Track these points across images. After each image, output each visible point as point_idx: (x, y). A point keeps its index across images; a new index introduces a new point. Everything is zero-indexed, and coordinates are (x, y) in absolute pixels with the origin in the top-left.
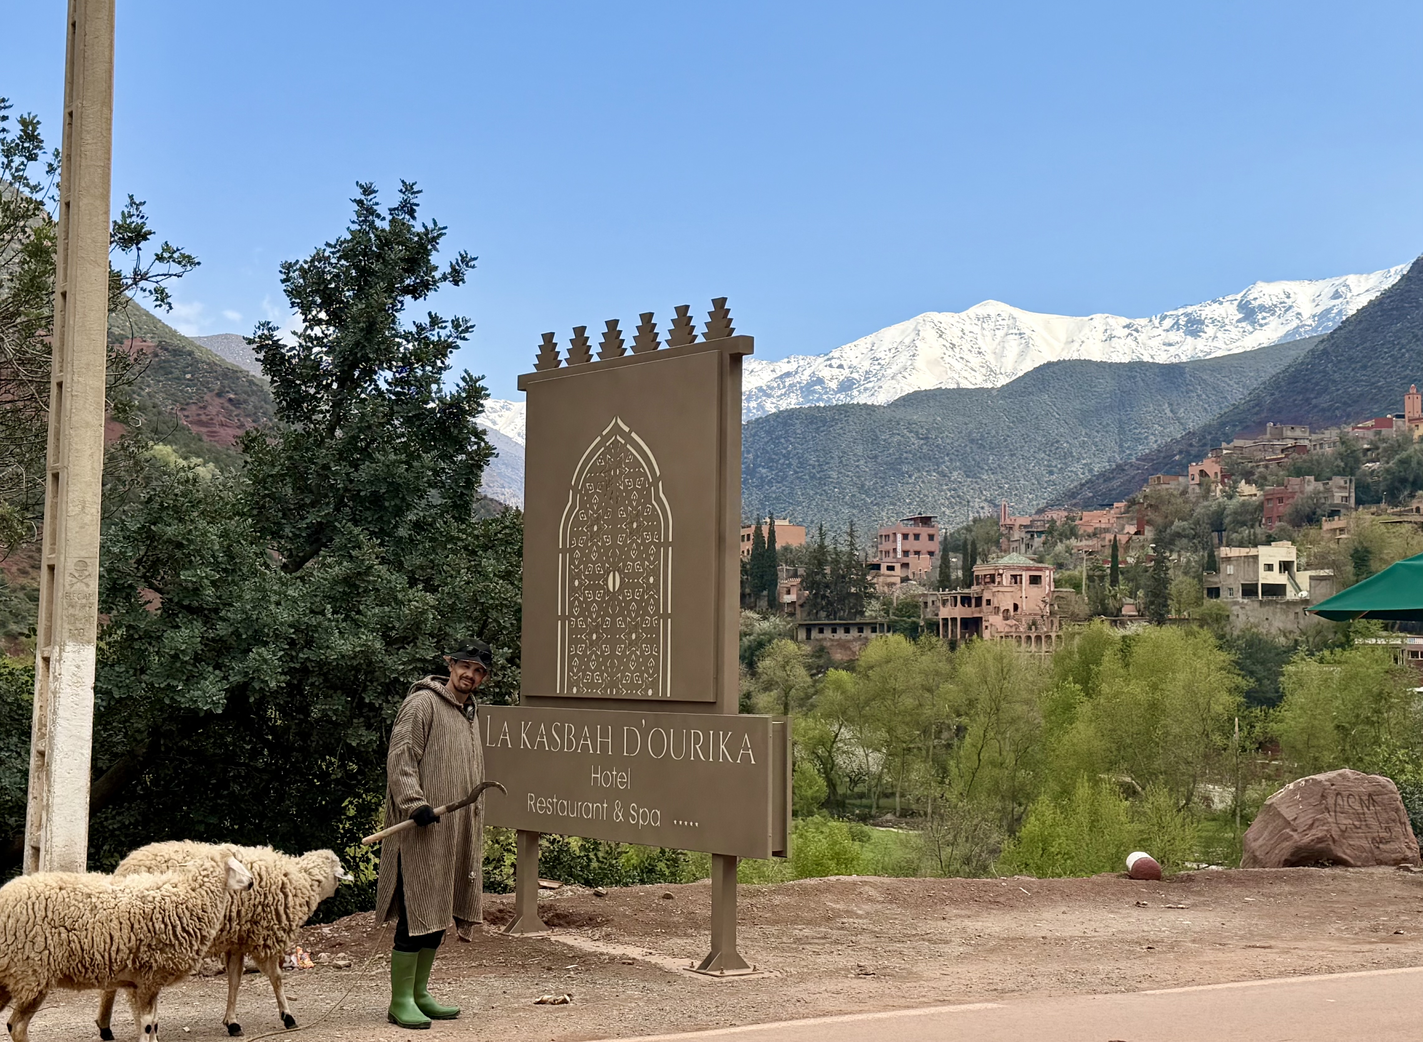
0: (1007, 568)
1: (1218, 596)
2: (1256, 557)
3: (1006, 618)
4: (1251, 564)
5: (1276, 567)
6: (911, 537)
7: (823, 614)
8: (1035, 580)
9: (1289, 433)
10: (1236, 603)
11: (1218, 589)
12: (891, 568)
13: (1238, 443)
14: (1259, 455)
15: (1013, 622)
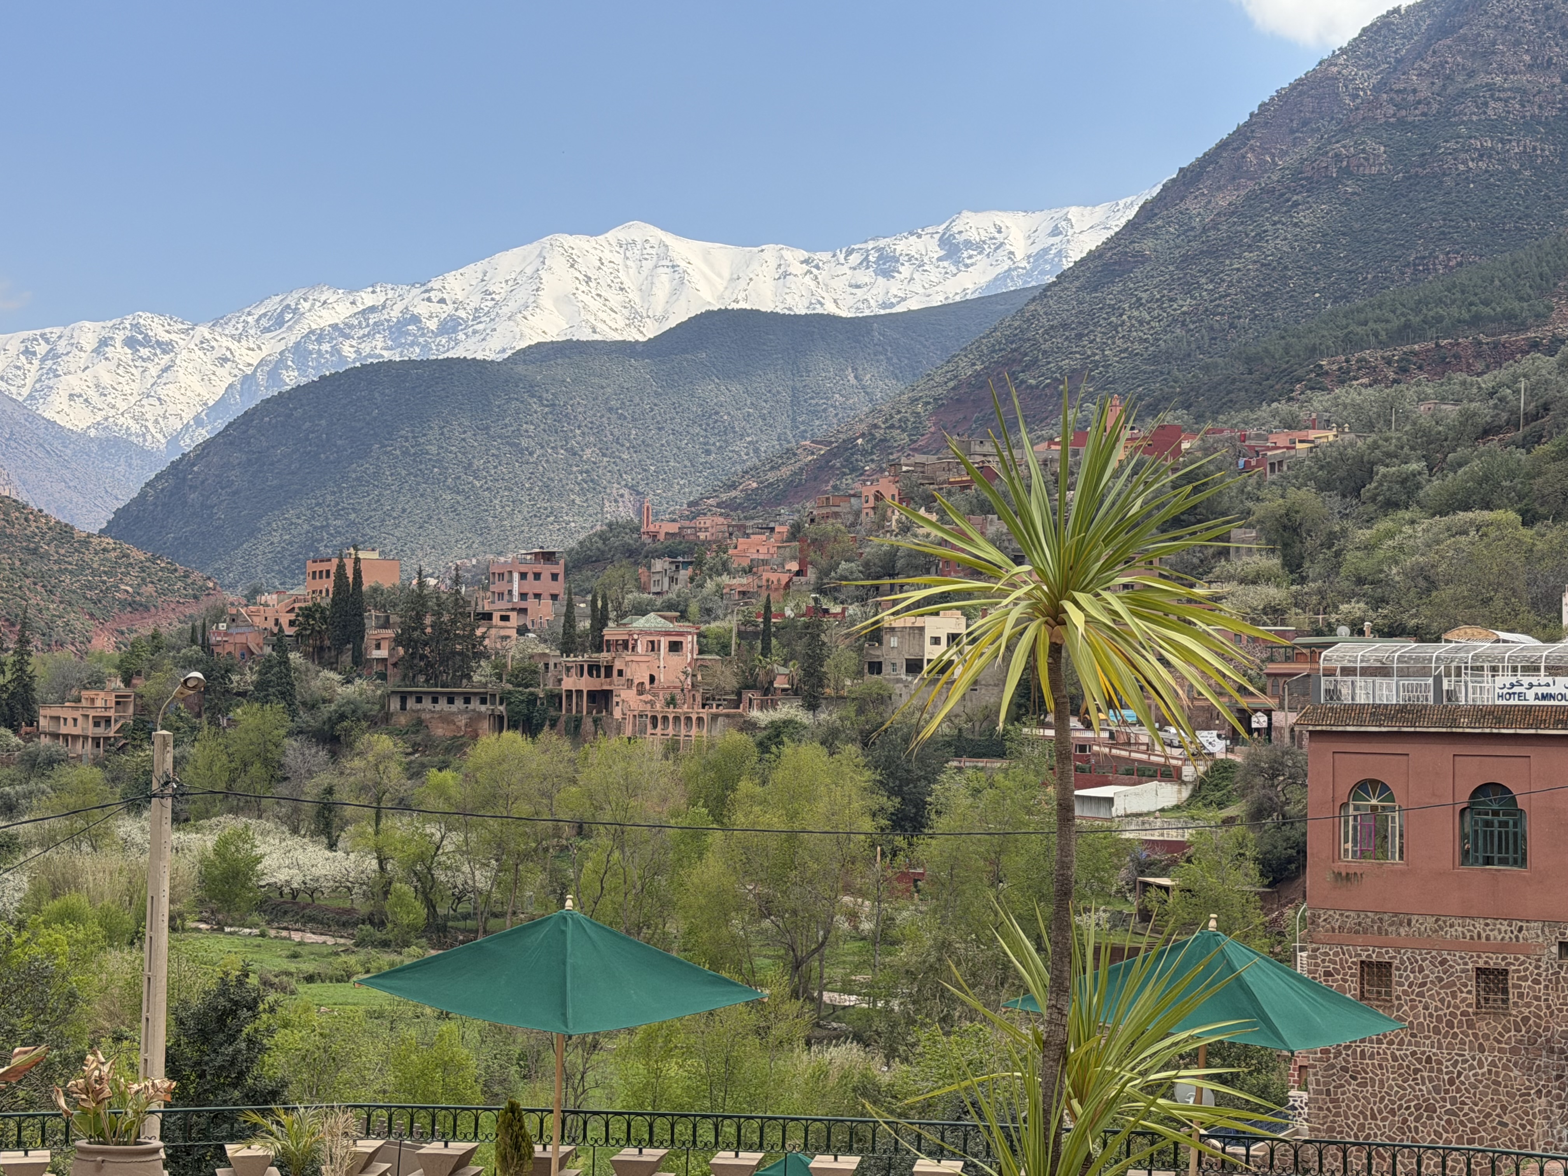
0: (642, 632)
1: (879, 672)
2: (922, 629)
3: (640, 693)
4: (917, 636)
5: (944, 640)
6: (530, 576)
7: (422, 679)
8: (675, 647)
9: (978, 449)
10: (899, 681)
11: (880, 663)
12: (505, 618)
13: (919, 458)
14: (942, 476)
15: (647, 697)
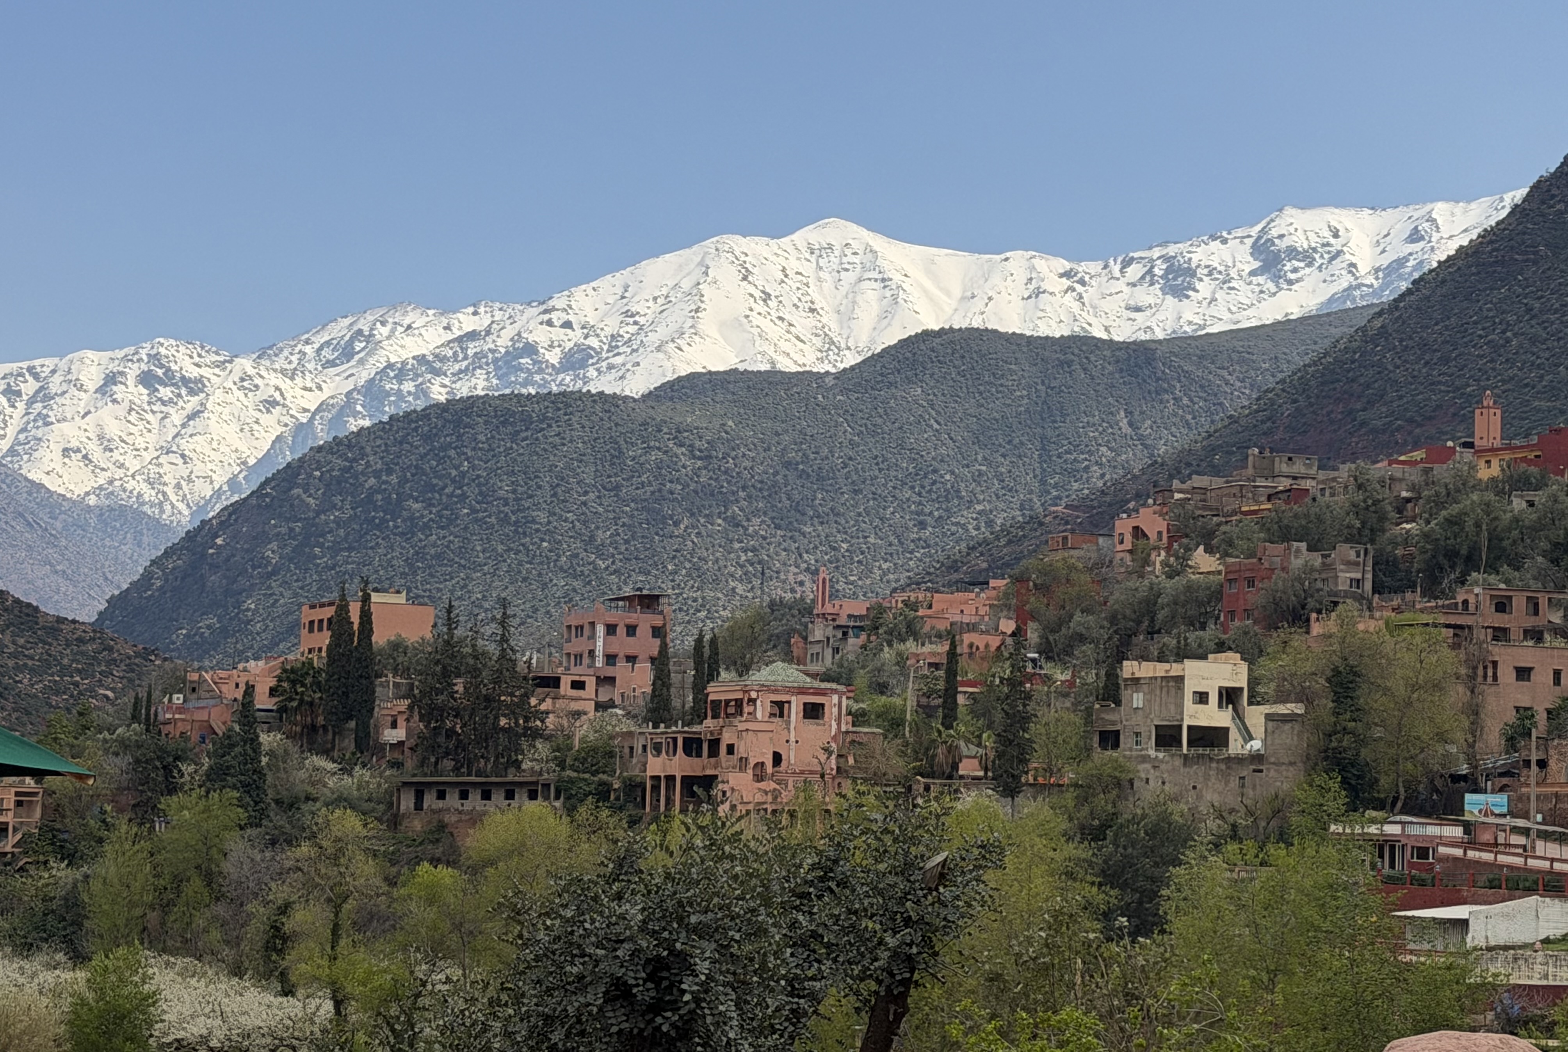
0: (765, 688)
1: (1116, 746)
2: (1180, 680)
3: (759, 777)
4: (1173, 691)
5: (1214, 698)
6: (621, 631)
7: (448, 764)
8: (813, 712)
9: (1284, 468)
10: (1145, 759)
11: (1117, 732)
12: (578, 685)
13: (1198, 481)
14: (1231, 504)
15: (770, 785)
